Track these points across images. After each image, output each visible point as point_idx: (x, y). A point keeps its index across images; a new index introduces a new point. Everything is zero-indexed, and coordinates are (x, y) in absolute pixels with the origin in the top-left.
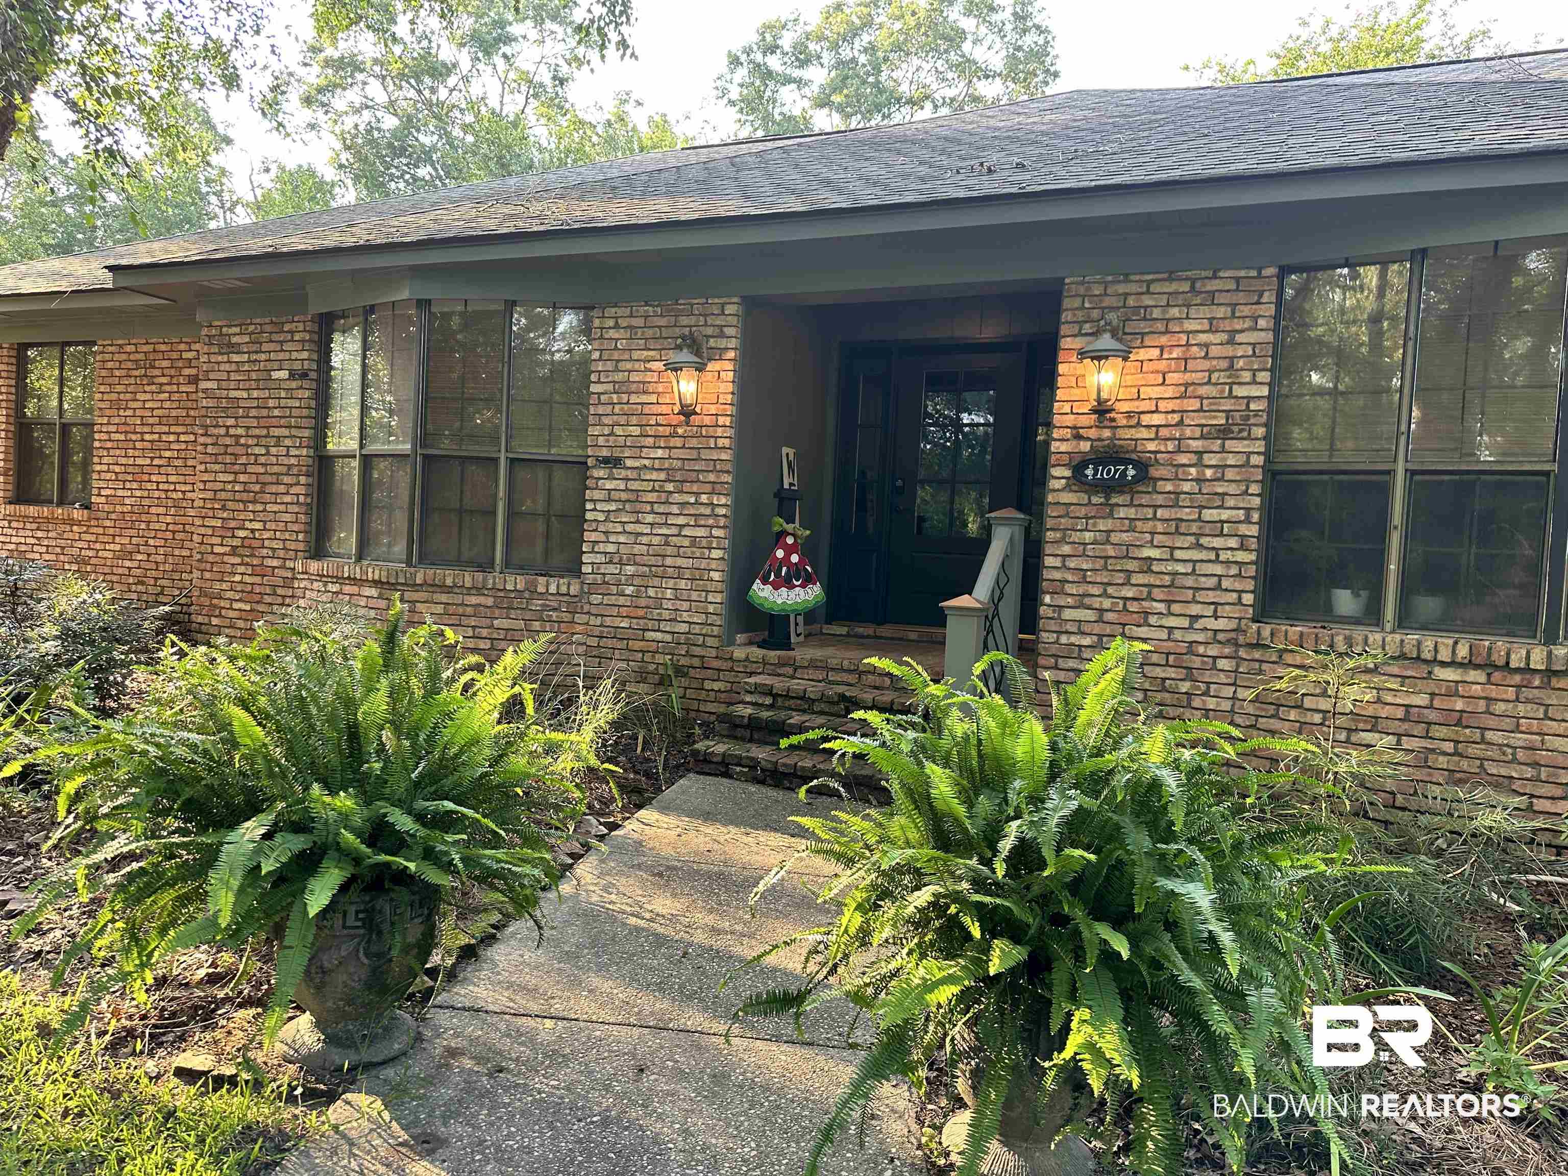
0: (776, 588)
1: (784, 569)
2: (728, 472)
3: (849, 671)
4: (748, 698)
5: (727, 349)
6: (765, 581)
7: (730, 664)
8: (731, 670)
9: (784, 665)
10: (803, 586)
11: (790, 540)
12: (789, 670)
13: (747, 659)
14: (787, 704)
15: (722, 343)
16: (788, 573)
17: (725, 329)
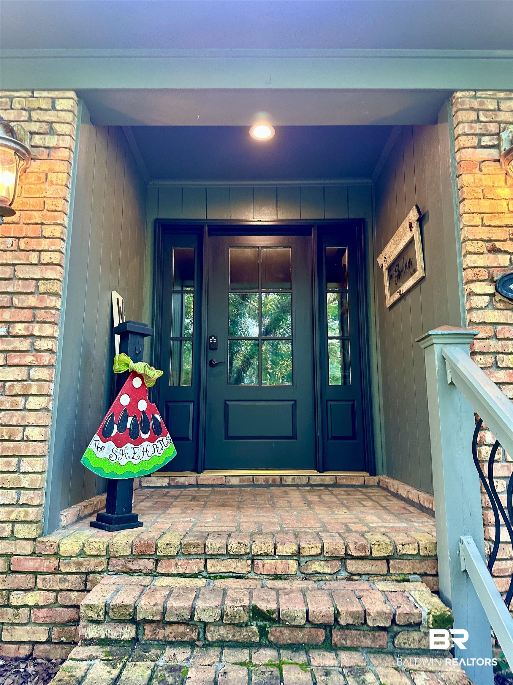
0: (119, 445)
1: (130, 419)
2: (56, 294)
3: (238, 556)
4: (92, 632)
5: (57, 148)
6: (106, 436)
7: (53, 563)
8: (57, 571)
9: (139, 556)
10: (151, 440)
11: (137, 383)
12: (148, 564)
13: (82, 553)
14: (161, 634)
15: (51, 141)
16: (135, 424)
17: (56, 126)
